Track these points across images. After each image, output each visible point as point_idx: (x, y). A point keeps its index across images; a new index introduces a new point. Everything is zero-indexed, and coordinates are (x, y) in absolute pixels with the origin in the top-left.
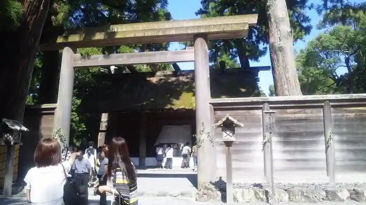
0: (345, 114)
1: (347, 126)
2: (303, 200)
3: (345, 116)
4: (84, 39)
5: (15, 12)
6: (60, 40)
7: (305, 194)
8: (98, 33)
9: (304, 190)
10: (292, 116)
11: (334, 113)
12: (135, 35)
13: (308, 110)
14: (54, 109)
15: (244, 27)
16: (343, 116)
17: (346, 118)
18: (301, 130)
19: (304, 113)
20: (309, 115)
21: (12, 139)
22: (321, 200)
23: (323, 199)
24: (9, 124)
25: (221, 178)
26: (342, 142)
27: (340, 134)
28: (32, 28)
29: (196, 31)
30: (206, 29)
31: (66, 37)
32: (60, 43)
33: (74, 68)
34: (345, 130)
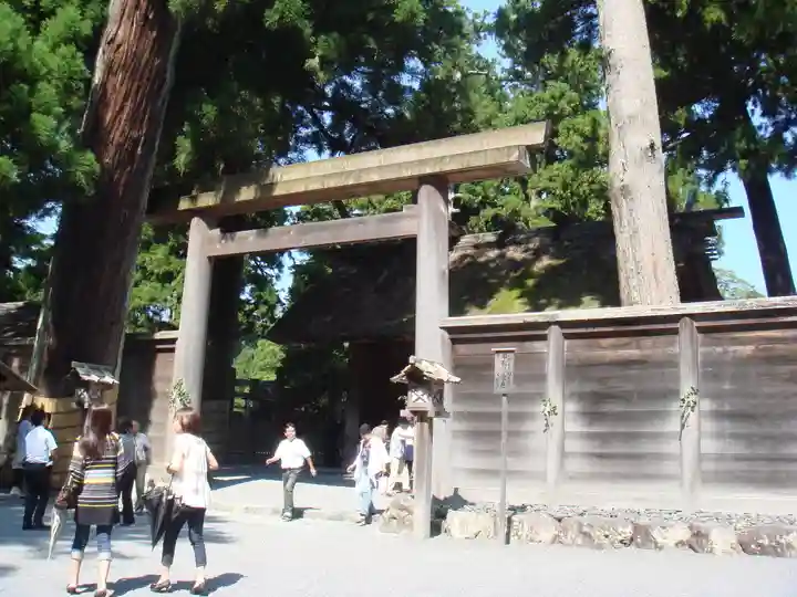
0: (732, 348)
1: (734, 379)
2: (579, 541)
3: (731, 354)
4: (223, 200)
5: (84, 173)
6: (184, 205)
7: (585, 529)
8: (245, 188)
9: (585, 520)
10: (610, 355)
11: (704, 345)
12: (306, 187)
13: (647, 341)
14: (173, 341)
15: (509, 156)
16: (726, 352)
17: (734, 358)
18: (629, 387)
19: (638, 347)
20: (647, 352)
21: (87, 400)
22: (617, 544)
23: (621, 542)
24: (81, 371)
25: (456, 490)
26: (718, 415)
27: (715, 396)
28: (124, 192)
29: (416, 172)
30: (435, 165)
31: (194, 199)
32: (185, 211)
33: (210, 258)
34: (727, 386)
